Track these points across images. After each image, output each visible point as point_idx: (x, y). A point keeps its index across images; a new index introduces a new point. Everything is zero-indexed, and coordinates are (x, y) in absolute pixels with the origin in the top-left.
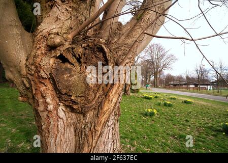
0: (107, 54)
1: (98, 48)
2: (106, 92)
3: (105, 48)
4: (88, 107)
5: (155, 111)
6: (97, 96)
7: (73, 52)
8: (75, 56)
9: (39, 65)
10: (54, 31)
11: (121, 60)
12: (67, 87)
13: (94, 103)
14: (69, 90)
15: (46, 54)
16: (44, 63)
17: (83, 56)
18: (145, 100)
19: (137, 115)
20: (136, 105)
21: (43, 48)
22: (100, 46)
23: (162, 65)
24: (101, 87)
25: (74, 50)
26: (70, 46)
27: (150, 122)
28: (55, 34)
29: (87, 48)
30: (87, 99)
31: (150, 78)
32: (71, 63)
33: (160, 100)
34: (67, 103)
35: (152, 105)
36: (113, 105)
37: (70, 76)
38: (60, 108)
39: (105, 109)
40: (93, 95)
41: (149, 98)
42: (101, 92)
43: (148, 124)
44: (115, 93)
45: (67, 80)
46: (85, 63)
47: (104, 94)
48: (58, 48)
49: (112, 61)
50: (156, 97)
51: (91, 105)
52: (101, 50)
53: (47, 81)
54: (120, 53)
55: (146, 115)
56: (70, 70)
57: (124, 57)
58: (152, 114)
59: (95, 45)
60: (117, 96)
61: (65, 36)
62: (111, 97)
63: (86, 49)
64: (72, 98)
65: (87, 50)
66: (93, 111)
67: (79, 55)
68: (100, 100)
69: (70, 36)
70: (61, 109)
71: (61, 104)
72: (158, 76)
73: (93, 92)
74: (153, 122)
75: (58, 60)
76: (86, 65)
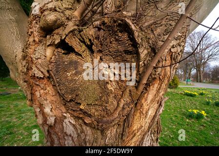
0: (136, 34)
1: (120, 25)
2: (135, 98)
3: (131, 24)
4: (107, 122)
5: (203, 112)
6: (121, 105)
7: (81, 36)
8: (84, 42)
9: (30, 59)
10: (50, 6)
11: (162, 43)
12: (73, 91)
13: (116, 115)
14: (76, 95)
15: (40, 41)
16: (37, 55)
17: (95, 40)
18: (186, 97)
19: (179, 115)
20: (175, 103)
21: (36, 34)
22: (122, 20)
23: (207, 56)
24: (128, 91)
25: (82, 33)
26: (76, 27)
27: (197, 127)
28: (51, 10)
29: (102, 27)
30: (105, 110)
31: (190, 71)
32: (78, 54)
33: (208, 98)
34: (75, 114)
35: (198, 104)
36: (148, 120)
37: (76, 74)
38: (66, 121)
39: (135, 127)
40: (115, 103)
41: (191, 95)
42: (127, 98)
43: (194, 130)
44: (152, 101)
45: (72, 80)
46: (100, 51)
47: (133, 101)
48: (56, 31)
49: (145, 44)
50: (202, 94)
51: (111, 118)
52: (125, 28)
53: (45, 81)
54: (159, 30)
55: (190, 116)
56: (75, 64)
57: (166, 37)
58: (199, 117)
59: (115, 22)
60: (156, 106)
61: (68, 13)
62: (145, 107)
63: (99, 29)
64: (82, 107)
65: (102, 31)
66: (116, 127)
67: (90, 40)
68: (125, 112)
69: (76, 13)
70: (68, 123)
71: (68, 115)
72: (202, 69)
73: (115, 97)
74: (202, 127)
75: (59, 50)
76: (101, 55)
